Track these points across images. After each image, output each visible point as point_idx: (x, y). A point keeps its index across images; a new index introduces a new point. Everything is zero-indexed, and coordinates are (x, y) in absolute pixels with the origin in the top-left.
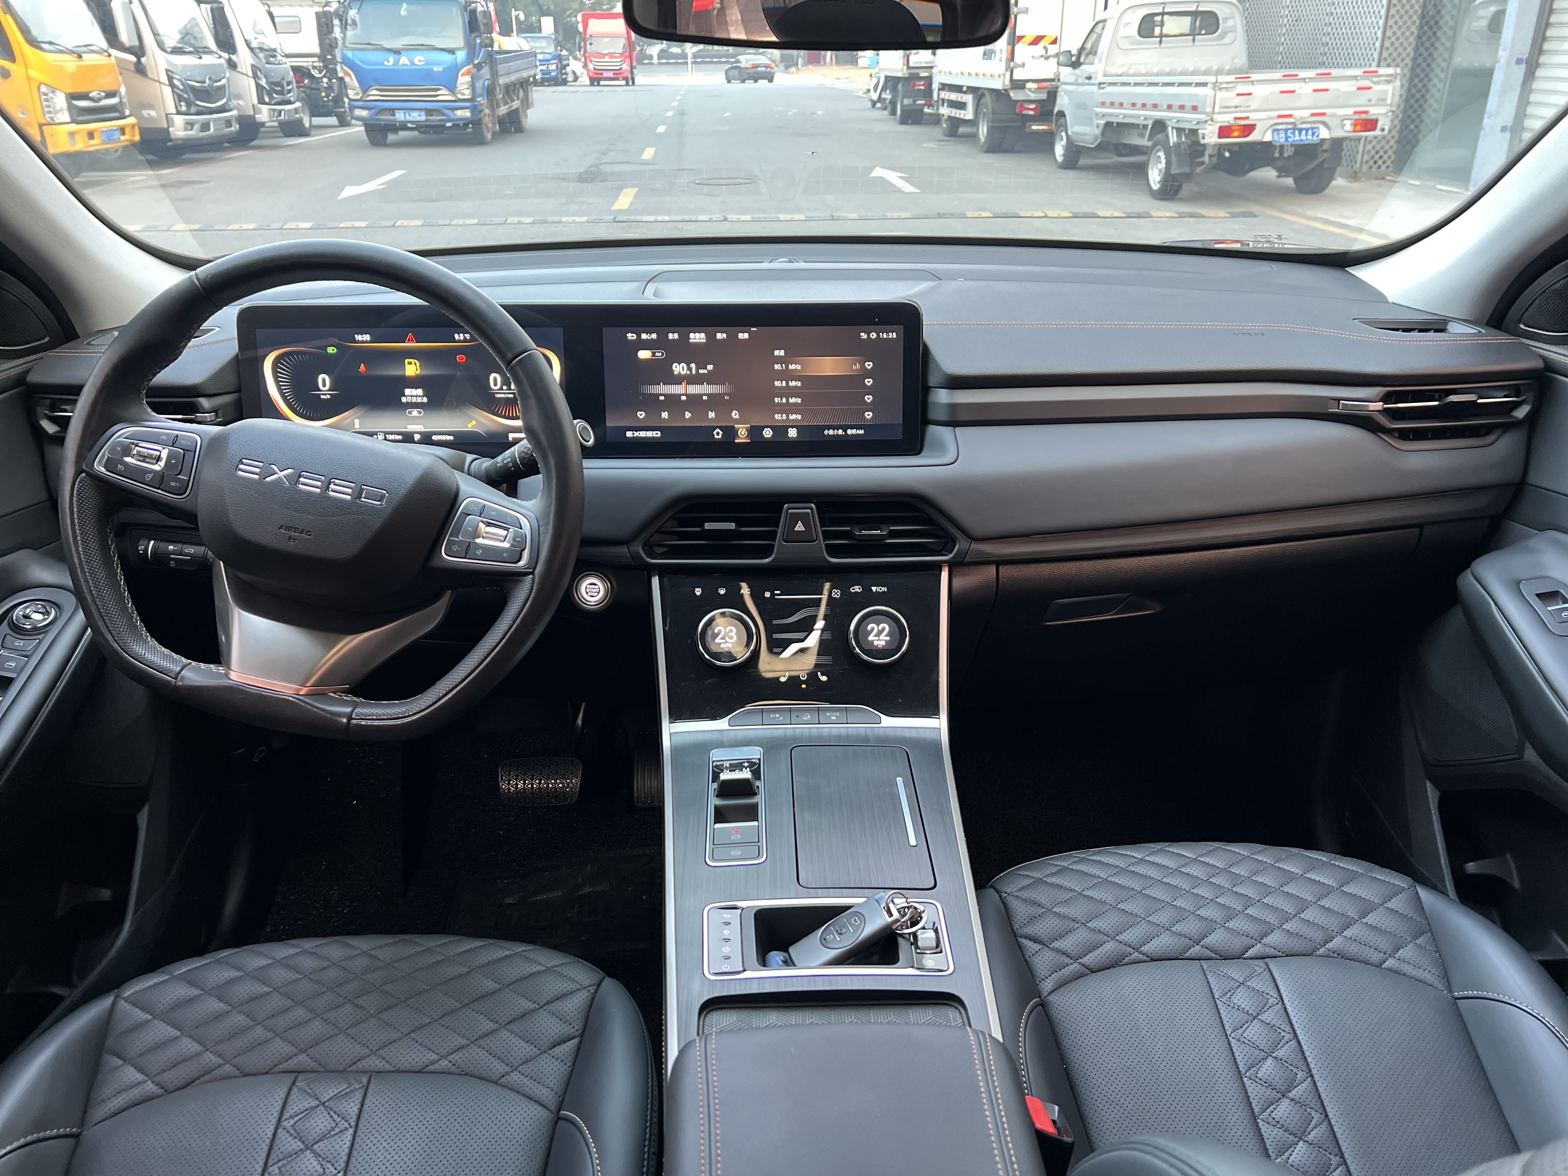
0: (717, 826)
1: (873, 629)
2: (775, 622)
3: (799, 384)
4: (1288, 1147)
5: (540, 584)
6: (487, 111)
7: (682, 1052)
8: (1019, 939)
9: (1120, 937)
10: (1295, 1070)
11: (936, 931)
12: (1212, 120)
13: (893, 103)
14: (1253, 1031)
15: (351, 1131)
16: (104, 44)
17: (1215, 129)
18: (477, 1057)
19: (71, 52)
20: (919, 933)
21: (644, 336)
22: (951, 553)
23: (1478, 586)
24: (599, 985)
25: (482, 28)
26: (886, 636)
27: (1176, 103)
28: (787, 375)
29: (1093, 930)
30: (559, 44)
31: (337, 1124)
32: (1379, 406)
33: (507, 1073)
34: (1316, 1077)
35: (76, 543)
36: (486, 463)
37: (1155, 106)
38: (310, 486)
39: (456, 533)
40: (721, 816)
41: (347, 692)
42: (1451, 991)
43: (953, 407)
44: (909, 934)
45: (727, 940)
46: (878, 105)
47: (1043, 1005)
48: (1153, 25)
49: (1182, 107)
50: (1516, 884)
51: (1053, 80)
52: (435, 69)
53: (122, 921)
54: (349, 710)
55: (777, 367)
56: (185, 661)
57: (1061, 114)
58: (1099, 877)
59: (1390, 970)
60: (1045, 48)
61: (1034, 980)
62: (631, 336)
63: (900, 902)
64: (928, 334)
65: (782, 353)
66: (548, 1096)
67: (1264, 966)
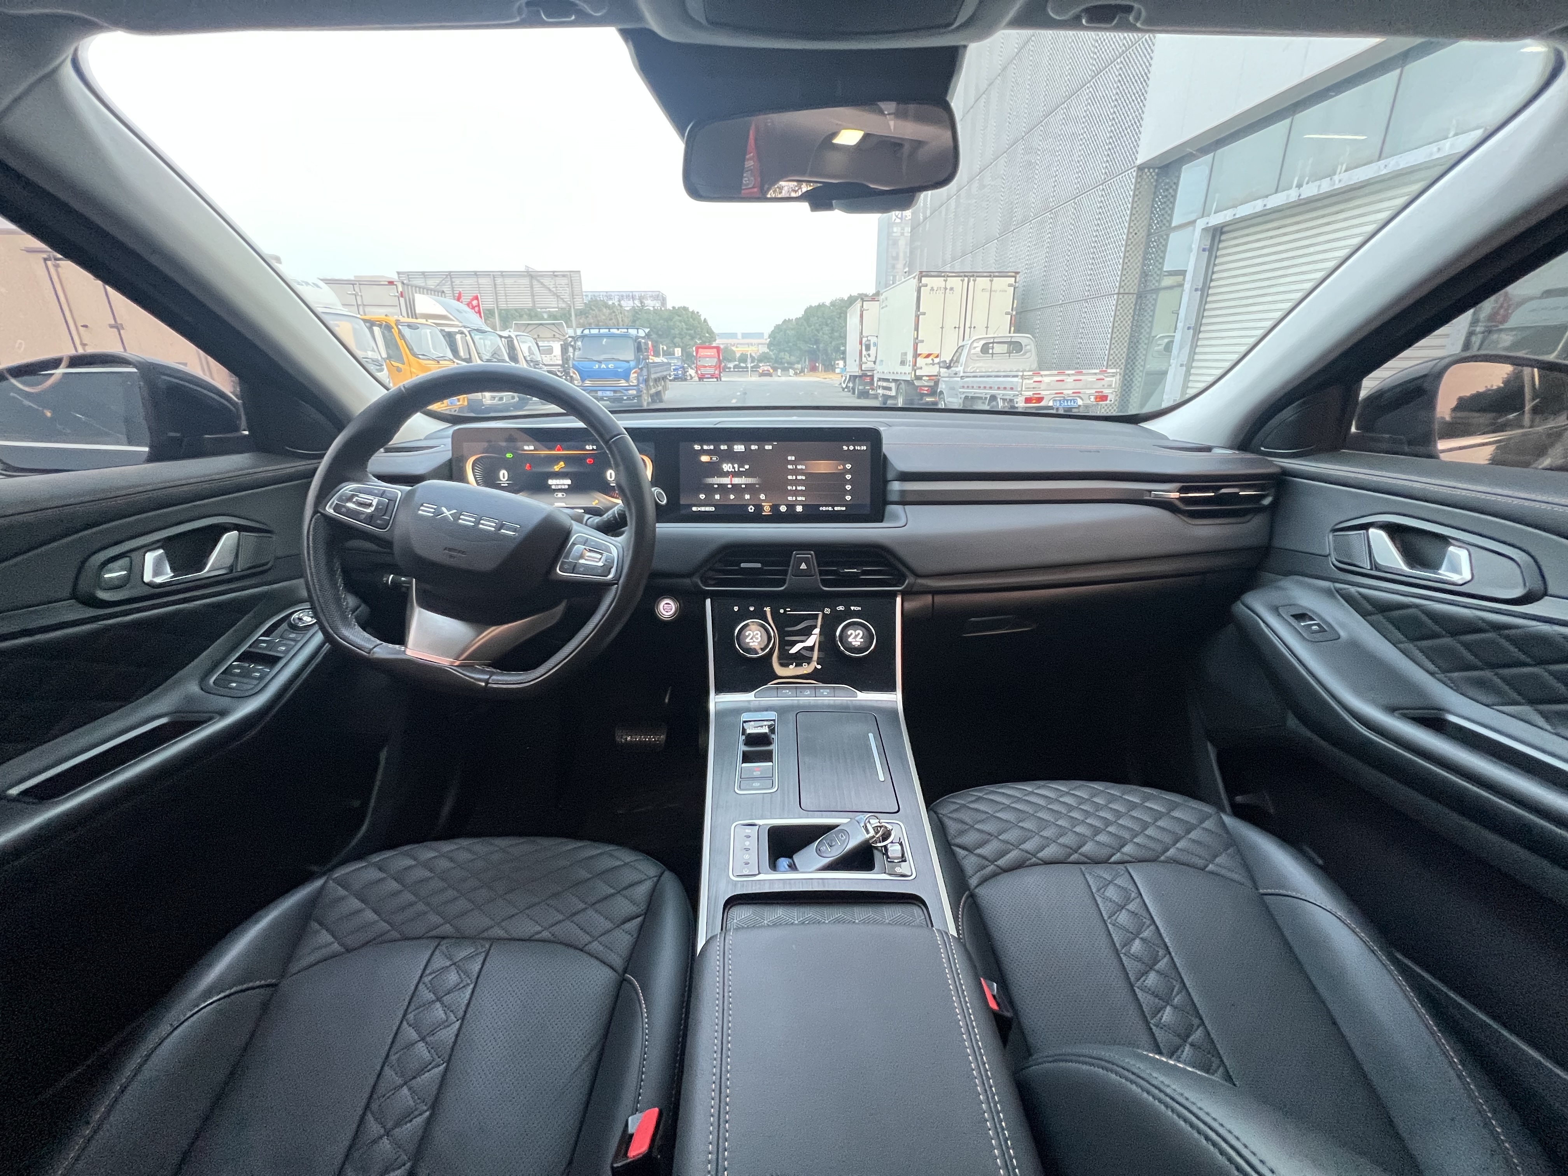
0: (744, 765)
1: (851, 634)
2: (786, 629)
3: (804, 478)
4: (1159, 1010)
5: (621, 591)
6: (645, 391)
7: (707, 942)
8: (953, 847)
9: (1022, 847)
10: (1157, 949)
11: (901, 844)
12: (1021, 394)
13: (854, 389)
14: (1123, 918)
15: (472, 986)
16: (451, 357)
17: (1023, 398)
18: (569, 930)
19: (434, 360)
20: (889, 846)
21: (705, 447)
22: (903, 585)
23: (1250, 612)
24: (660, 876)
25: (644, 350)
26: (862, 638)
27: (1002, 386)
28: (795, 472)
29: (1003, 841)
30: (683, 361)
31: (462, 981)
32: (1177, 495)
33: (590, 943)
34: (1173, 954)
35: (309, 560)
36: (597, 520)
37: (991, 388)
38: (466, 520)
39: (567, 557)
40: (747, 758)
41: (489, 665)
42: (1257, 889)
43: (903, 492)
44: (882, 847)
45: (747, 850)
46: (846, 390)
47: (972, 896)
48: (988, 349)
49: (1005, 388)
50: (1272, 811)
51: (937, 376)
52: (619, 370)
53: (362, 822)
54: (487, 677)
55: (790, 467)
56: (379, 642)
57: (941, 392)
58: (1004, 804)
59: (1212, 873)
60: (933, 360)
61: (965, 877)
62: (697, 447)
63: (875, 822)
64: (886, 449)
65: (793, 458)
66: (618, 961)
67: (1124, 869)
